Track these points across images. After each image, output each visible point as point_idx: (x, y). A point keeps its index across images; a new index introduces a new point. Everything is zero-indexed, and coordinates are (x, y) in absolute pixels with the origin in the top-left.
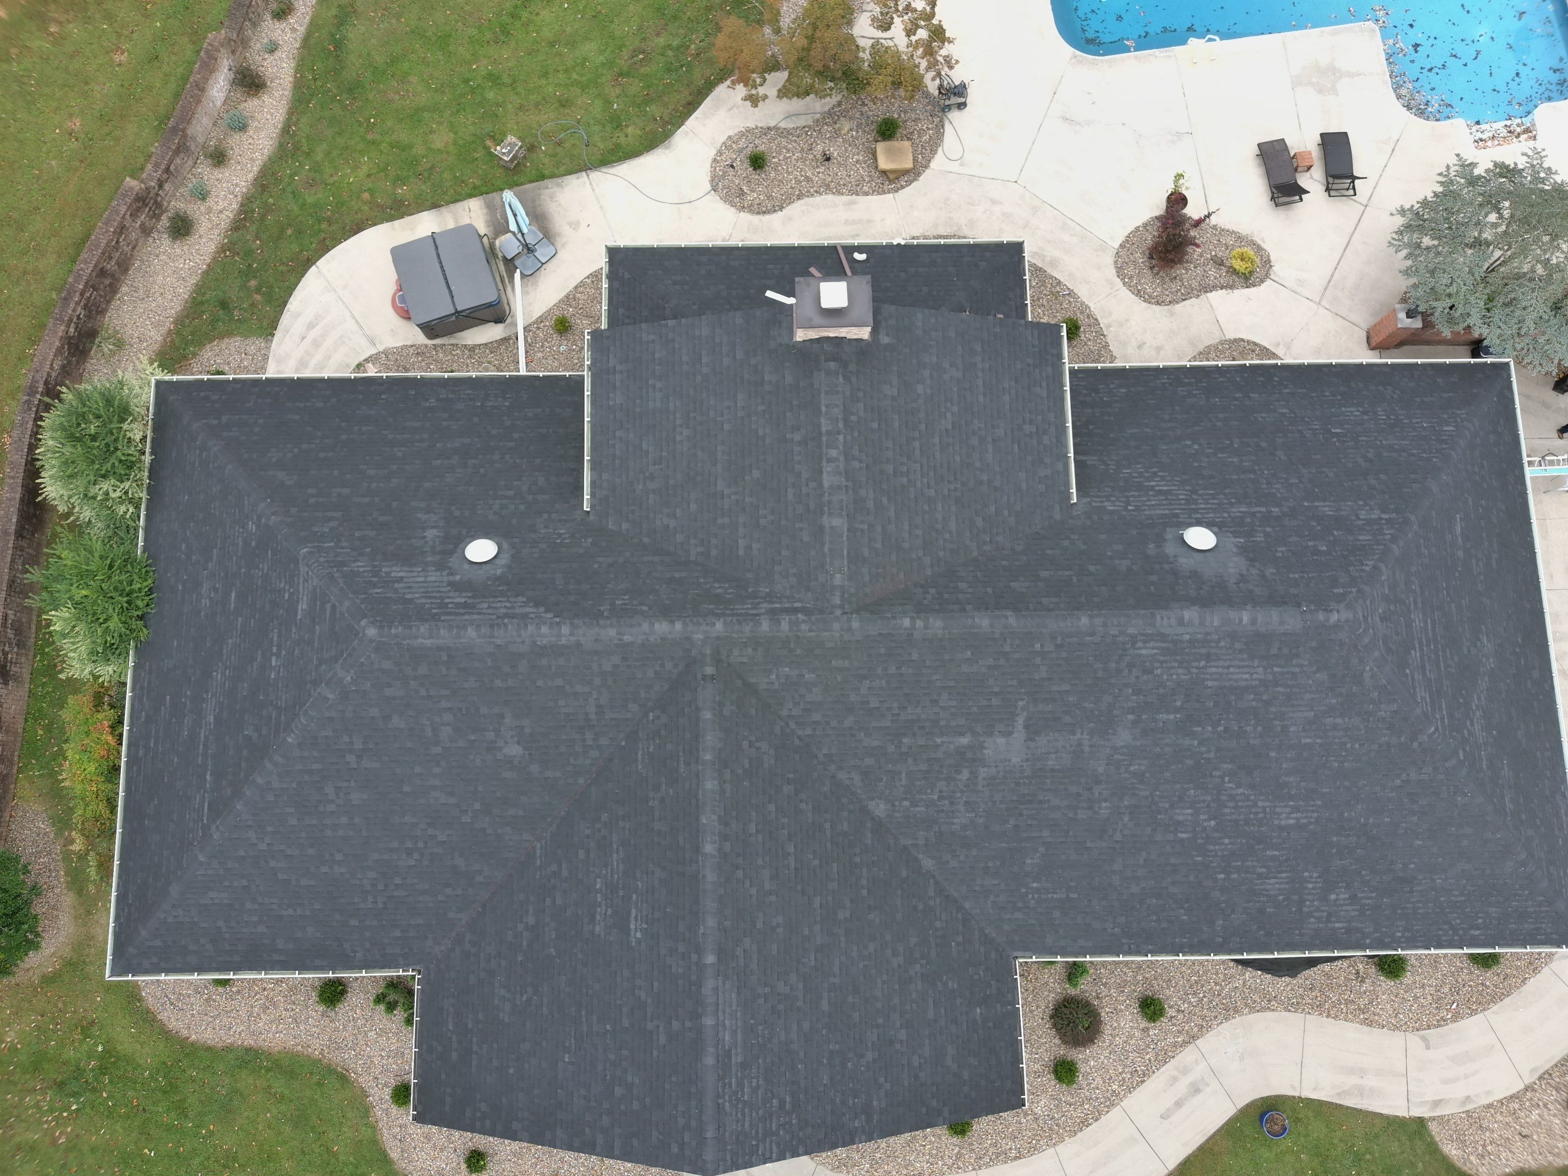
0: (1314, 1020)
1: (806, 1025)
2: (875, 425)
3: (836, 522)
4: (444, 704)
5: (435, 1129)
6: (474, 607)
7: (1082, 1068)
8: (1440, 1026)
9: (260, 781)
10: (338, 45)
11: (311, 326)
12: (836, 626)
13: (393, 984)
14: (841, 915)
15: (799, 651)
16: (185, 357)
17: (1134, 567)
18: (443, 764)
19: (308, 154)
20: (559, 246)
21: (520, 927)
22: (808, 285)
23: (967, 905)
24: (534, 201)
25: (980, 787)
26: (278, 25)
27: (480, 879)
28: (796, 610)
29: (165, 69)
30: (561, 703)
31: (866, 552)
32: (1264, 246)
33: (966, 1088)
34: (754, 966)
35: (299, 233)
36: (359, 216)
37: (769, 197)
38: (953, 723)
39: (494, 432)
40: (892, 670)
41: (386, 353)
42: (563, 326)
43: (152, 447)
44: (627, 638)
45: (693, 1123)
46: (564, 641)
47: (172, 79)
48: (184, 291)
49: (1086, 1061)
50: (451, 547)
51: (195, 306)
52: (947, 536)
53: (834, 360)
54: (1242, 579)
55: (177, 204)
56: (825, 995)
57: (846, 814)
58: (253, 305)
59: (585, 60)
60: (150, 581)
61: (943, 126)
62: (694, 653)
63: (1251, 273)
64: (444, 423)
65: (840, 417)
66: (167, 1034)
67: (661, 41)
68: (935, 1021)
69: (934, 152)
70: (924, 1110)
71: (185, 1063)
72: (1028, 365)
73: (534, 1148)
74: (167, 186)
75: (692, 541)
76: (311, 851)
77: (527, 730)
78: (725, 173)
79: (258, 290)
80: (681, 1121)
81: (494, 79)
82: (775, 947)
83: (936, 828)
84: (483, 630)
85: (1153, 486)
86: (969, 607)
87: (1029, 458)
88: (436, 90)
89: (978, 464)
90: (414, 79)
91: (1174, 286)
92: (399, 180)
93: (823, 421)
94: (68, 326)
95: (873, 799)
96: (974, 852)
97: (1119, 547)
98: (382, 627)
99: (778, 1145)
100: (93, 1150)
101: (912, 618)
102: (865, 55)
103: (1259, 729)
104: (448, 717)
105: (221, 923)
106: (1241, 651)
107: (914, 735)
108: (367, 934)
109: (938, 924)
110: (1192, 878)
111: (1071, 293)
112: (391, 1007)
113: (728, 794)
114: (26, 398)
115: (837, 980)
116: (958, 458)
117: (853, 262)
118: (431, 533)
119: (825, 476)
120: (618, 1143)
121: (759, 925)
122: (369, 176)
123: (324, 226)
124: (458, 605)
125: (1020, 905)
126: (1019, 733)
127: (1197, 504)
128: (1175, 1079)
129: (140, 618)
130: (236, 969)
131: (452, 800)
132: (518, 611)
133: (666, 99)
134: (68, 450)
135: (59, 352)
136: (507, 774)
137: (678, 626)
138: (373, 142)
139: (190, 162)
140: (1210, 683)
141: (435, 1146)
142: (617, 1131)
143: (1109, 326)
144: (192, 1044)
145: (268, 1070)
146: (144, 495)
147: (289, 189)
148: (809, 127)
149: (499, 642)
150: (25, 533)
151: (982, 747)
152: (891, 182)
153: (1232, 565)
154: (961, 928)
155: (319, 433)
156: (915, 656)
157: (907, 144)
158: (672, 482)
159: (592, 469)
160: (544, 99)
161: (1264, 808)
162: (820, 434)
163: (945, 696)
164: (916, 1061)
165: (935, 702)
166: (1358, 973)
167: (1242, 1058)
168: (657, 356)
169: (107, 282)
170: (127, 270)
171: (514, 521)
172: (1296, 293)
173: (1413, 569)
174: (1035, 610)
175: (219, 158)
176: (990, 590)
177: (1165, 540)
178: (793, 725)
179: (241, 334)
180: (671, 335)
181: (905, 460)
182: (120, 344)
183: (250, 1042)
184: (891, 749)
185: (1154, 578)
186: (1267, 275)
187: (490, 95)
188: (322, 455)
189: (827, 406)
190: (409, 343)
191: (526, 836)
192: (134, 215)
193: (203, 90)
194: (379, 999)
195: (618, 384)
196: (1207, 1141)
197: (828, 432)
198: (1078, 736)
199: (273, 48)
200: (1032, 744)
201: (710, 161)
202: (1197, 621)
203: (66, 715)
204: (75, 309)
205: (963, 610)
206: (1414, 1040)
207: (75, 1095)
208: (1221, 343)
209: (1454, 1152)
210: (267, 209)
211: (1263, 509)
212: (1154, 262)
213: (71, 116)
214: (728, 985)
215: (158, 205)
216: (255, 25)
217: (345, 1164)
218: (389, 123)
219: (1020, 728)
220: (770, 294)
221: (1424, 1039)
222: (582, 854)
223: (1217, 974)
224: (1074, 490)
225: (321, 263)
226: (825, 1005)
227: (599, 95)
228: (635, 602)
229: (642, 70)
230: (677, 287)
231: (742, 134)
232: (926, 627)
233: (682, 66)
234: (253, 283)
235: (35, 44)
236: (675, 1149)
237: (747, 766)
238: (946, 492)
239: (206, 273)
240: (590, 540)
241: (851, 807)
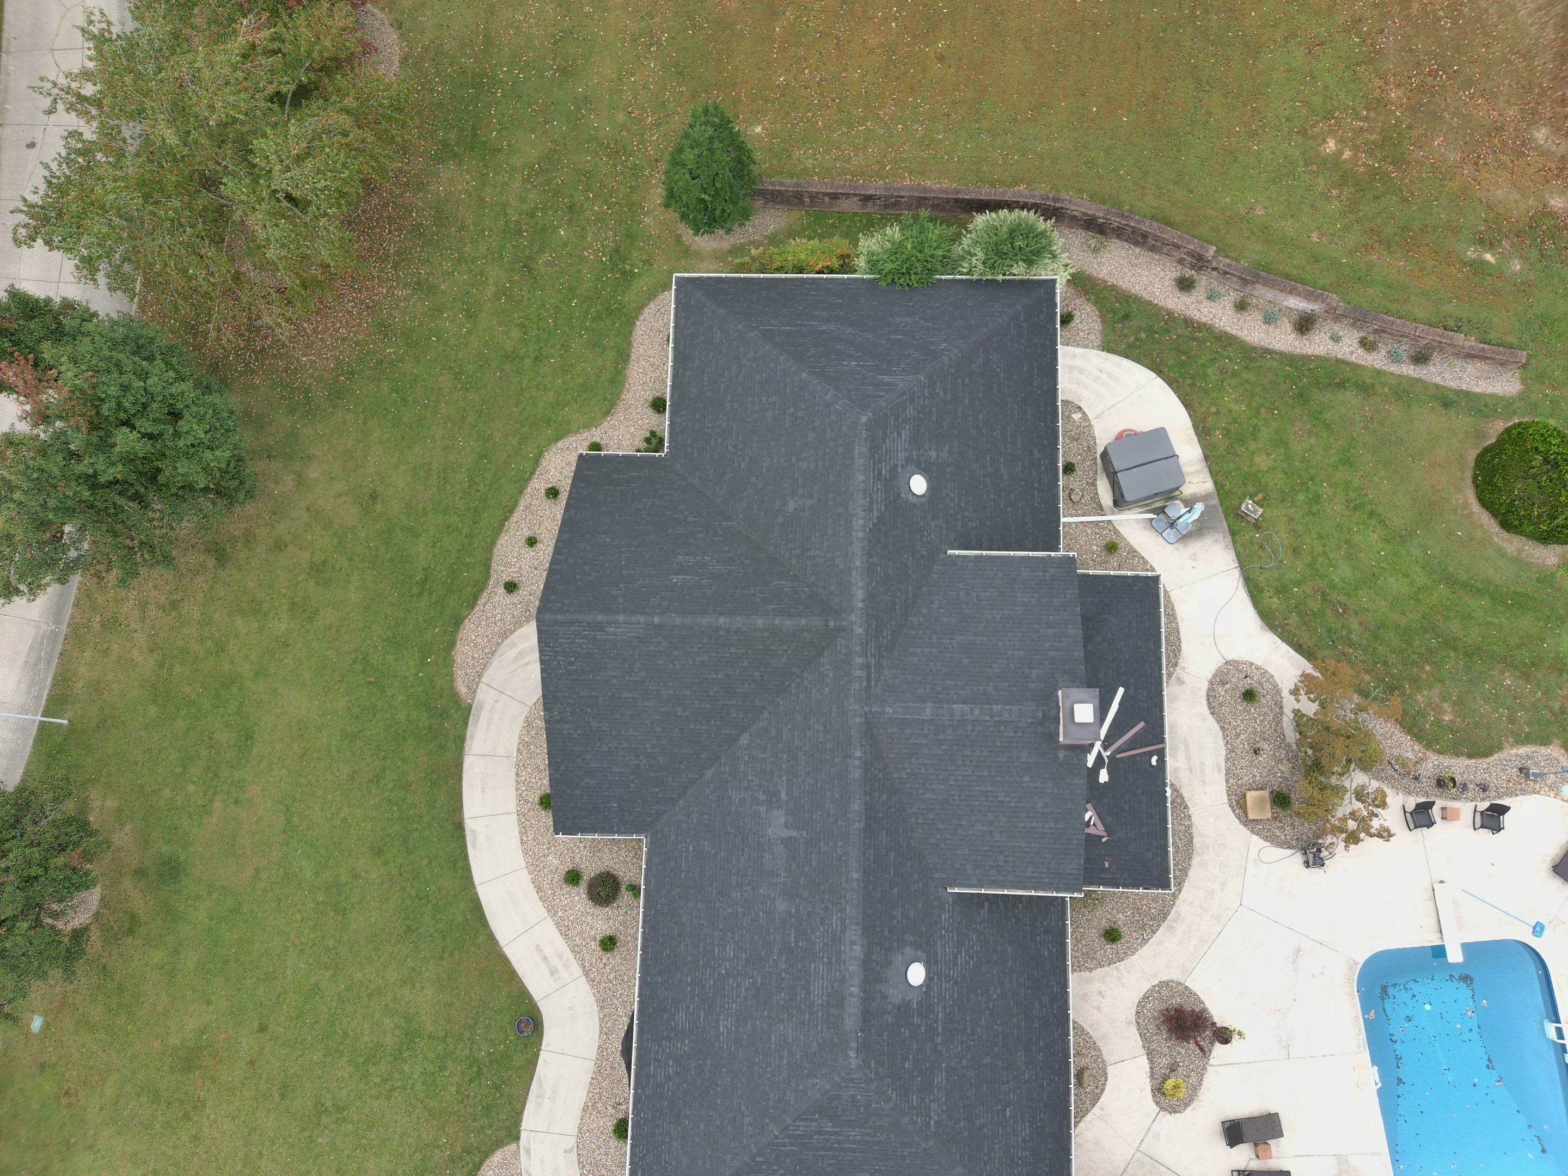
0: (590, 1066)
1: (614, 681)
2: (998, 744)
3: (928, 711)
4: (820, 463)
5: (573, 468)
6: (878, 480)
7: (575, 890)
8: (579, 1163)
9: (782, 358)
10: (1341, 385)
11: (1110, 375)
12: (857, 707)
13: (661, 441)
14: (679, 709)
15: (842, 683)
16: (1086, 294)
17: (895, 922)
18: (786, 464)
19: (1247, 368)
20: (1176, 545)
21: (687, 513)
22: (1093, 697)
23: (681, 802)
24: (1213, 528)
25: (754, 807)
26: (1355, 344)
27: (718, 488)
28: (869, 681)
29: (1308, 267)
30: (817, 534)
31: (908, 731)
32: (1189, 1110)
33: (569, 792)
34: (651, 648)
35: (1182, 364)
36: (1197, 405)
37: (1221, 705)
38: (794, 788)
39: (1013, 495)
40: (829, 745)
41: (1090, 426)
42: (1111, 548)
43: (1009, 280)
44: (854, 572)
45: (565, 608)
46: (854, 534)
47: (1300, 272)
48: (1137, 289)
49: (578, 894)
50: (923, 466)
51: (1126, 298)
52: (921, 791)
53: (1044, 716)
54: (884, 997)
55: (1203, 281)
56: (631, 696)
57: (741, 716)
58: (1126, 336)
59: (1335, 567)
60: (916, 285)
61: (1288, 848)
62: (844, 615)
63: (1164, 1094)
64: (1020, 463)
65: (1003, 718)
66: (640, 308)
67: (1355, 626)
68: (611, 772)
69: (1266, 839)
70: (559, 760)
71: (623, 319)
72: (1049, 864)
73: (557, 528)
74: (1214, 273)
75: (921, 619)
76: (740, 389)
77: (802, 514)
78: (1241, 671)
79: (1137, 339)
80: (567, 602)
81: (1316, 499)
82: (661, 662)
83: (730, 779)
84: (862, 485)
85: (961, 953)
86: (868, 798)
87: (979, 858)
88: (1303, 457)
89: (973, 818)
90: (1313, 441)
91: (1151, 1027)
92: (1226, 432)
93: (1000, 706)
94: (1103, 218)
95: (750, 735)
96: (714, 805)
97: (912, 914)
98: (866, 425)
99: (549, 660)
100: (579, 271)
101: (861, 758)
102: (1334, 780)
103: (782, 1003)
104: (812, 466)
105: (702, 338)
106: (833, 987)
107: (788, 762)
108: (690, 424)
109: (670, 779)
110: (689, 958)
111: (1145, 941)
112: (648, 440)
113: (754, 634)
114: (1051, 196)
115: (639, 704)
116: (977, 803)
117: (1151, 754)
118: (933, 454)
119: (962, 706)
120: (558, 567)
121: (675, 653)
122: (1230, 411)
123: (1189, 381)
124: (880, 470)
125: (679, 838)
126: (786, 833)
127: (946, 982)
128: (561, 958)
129: (893, 280)
130: (675, 349)
131: (764, 471)
132: (875, 507)
133: (1304, 628)
134: (1005, 229)
135: (1085, 214)
136: (777, 503)
137: (860, 605)
138: (1258, 412)
139: (1237, 287)
140: (813, 966)
141: (563, 468)
142: (565, 567)
143: (1118, 969)
144: (634, 323)
145: (616, 368)
146: (975, 277)
147: (1217, 355)
148: (1284, 739)
149: (855, 494)
150: (959, 204)
151: (779, 808)
152: (1238, 803)
153: (895, 992)
154: (667, 796)
155: (1012, 384)
156: (837, 760)
157: (1269, 815)
158: (964, 606)
159: (976, 557)
160: (1300, 536)
161: (731, 1009)
162: (991, 704)
163: (812, 781)
164: (588, 757)
165: (808, 774)
166: (620, 1104)
167: (571, 1009)
168: (1055, 600)
169: (1140, 239)
170: (1152, 251)
171: (941, 506)
172: (1147, 1132)
173: (892, 1137)
174: (864, 843)
175: (1241, 306)
176: (880, 815)
177: (916, 950)
178: (798, 680)
179: (1104, 329)
180: (1069, 609)
181: (974, 764)
182: (1096, 250)
183: (633, 357)
184: (780, 746)
185: (886, 933)
186: (1162, 1109)
187: (1301, 497)
188: (995, 386)
189: (1011, 710)
190: (1097, 441)
191: (741, 516)
192: (1188, 253)
193: (1291, 293)
194: (653, 434)
195: (1036, 574)
196: (518, 977)
197: (991, 709)
198: (783, 874)
199: (1336, 339)
200: (779, 842)
201: (1252, 660)
202: (853, 954)
203: (836, 239)
204: (1116, 221)
205: (866, 793)
206: (571, 1142)
207: (611, 258)
208: (1103, 1062)
209: (496, 1159)
210: (1201, 342)
211: (940, 1030)
212: (1172, 1012)
213: (1266, 208)
214: (641, 631)
215: (1201, 268)
216: (1353, 325)
217: (557, 415)
218: (1274, 424)
219: (790, 834)
220: (1121, 691)
221: (571, 1150)
222: (726, 548)
223: (628, 996)
224: (956, 890)
225: (1159, 380)
226: (625, 695)
227: (1305, 577)
228: (878, 579)
229: (1328, 611)
230: (1126, 624)
231: (1275, 686)
232: (854, 767)
233: (1333, 641)
234: (1143, 335)
235: (1321, 181)
236: (552, 598)
237: (772, 648)
238: (952, 793)
239: (1150, 303)
240: (925, 553)
241: (746, 720)
